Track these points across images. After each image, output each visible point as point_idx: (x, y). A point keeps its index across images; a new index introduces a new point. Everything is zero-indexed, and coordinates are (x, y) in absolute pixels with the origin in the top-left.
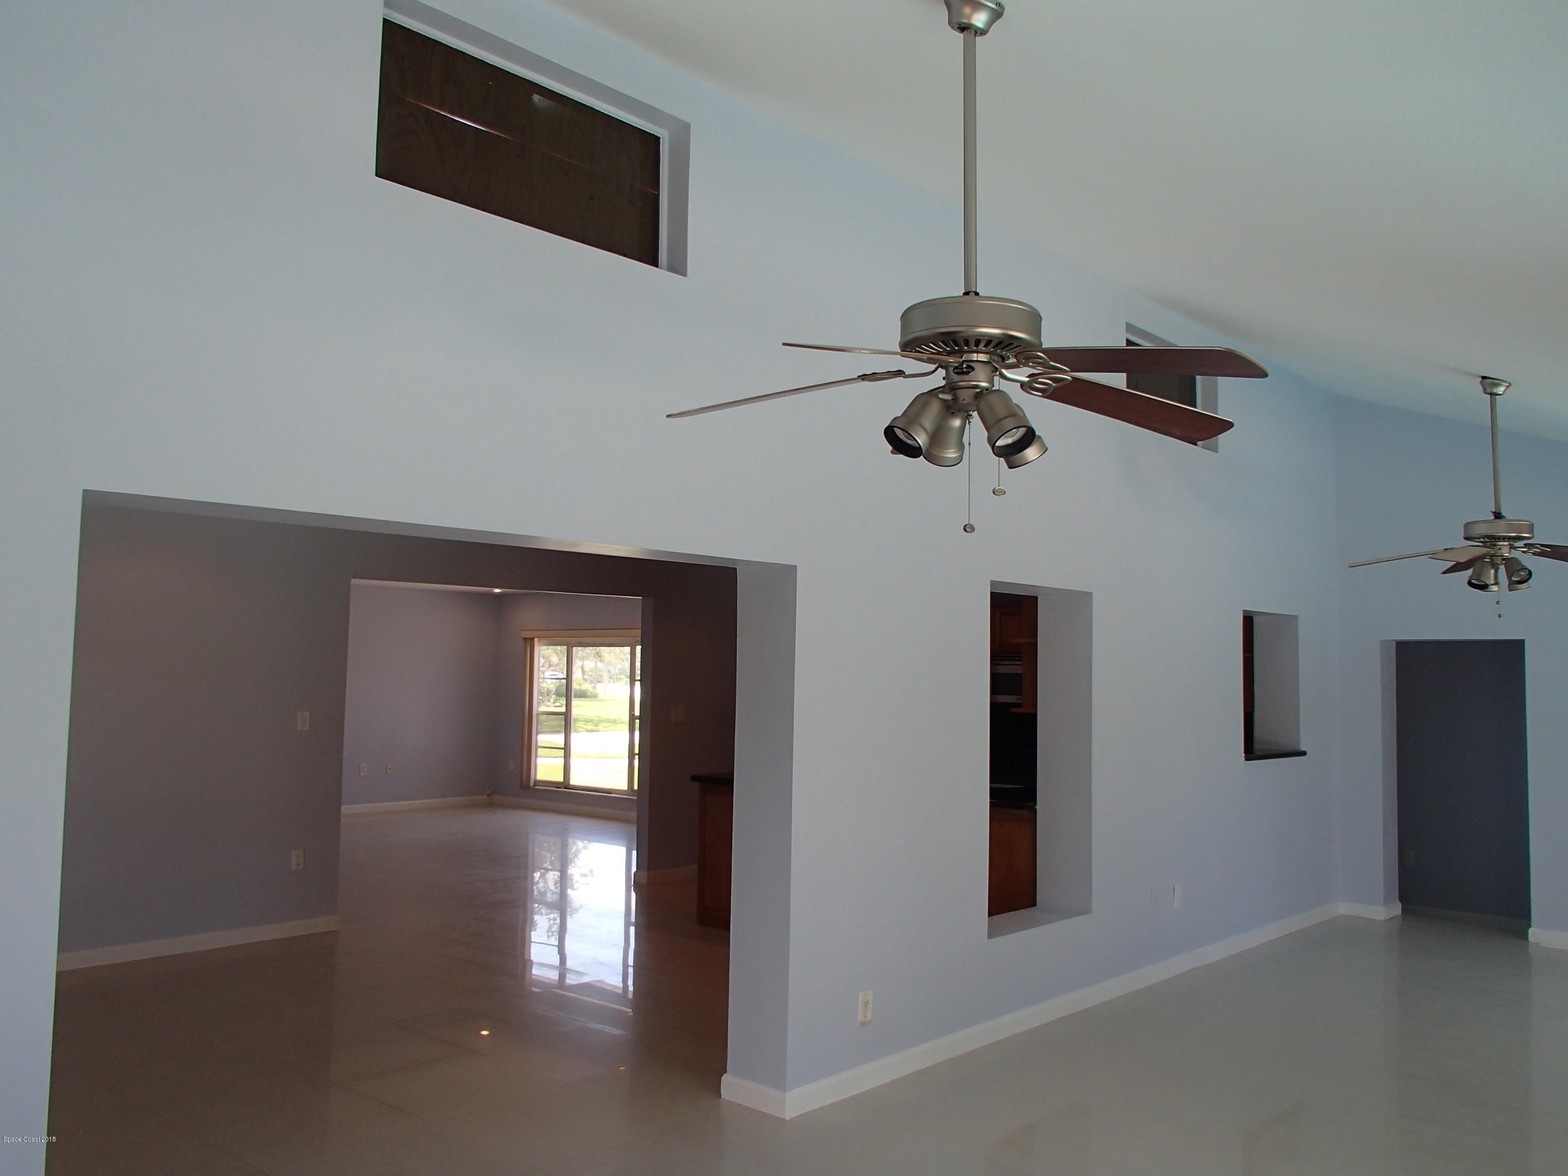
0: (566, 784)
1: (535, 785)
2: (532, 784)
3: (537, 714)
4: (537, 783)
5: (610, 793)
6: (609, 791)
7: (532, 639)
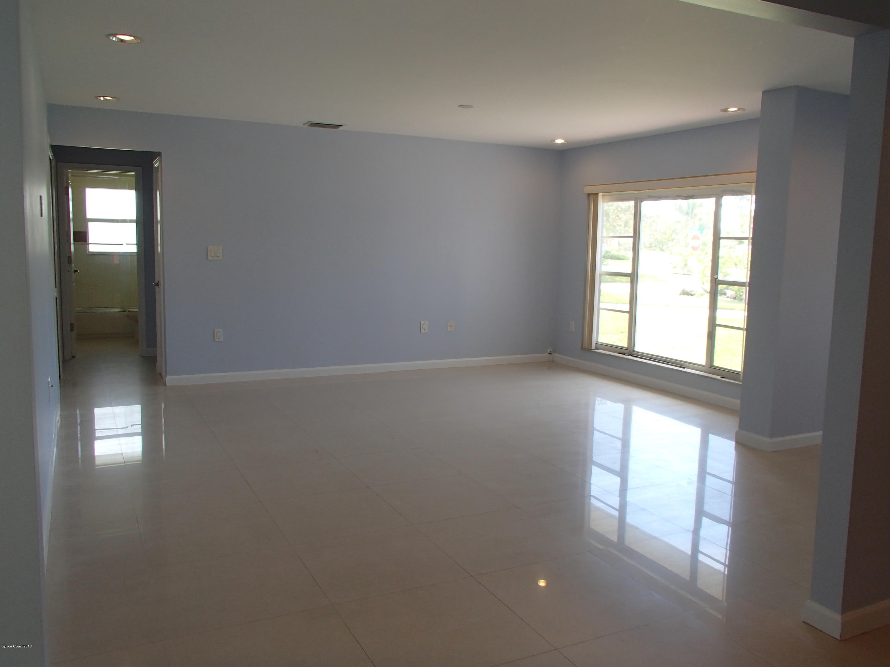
0: (630, 351)
1: (596, 348)
2: (593, 347)
3: (600, 275)
4: (600, 346)
5: (684, 368)
6: (681, 364)
7: (597, 194)
